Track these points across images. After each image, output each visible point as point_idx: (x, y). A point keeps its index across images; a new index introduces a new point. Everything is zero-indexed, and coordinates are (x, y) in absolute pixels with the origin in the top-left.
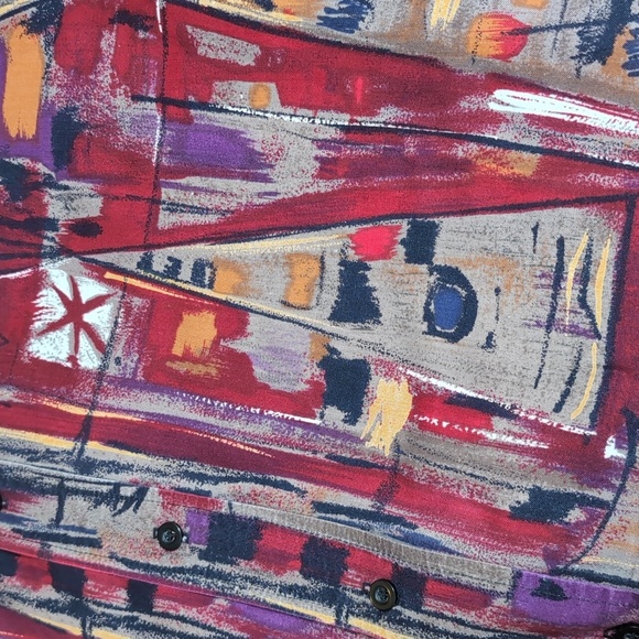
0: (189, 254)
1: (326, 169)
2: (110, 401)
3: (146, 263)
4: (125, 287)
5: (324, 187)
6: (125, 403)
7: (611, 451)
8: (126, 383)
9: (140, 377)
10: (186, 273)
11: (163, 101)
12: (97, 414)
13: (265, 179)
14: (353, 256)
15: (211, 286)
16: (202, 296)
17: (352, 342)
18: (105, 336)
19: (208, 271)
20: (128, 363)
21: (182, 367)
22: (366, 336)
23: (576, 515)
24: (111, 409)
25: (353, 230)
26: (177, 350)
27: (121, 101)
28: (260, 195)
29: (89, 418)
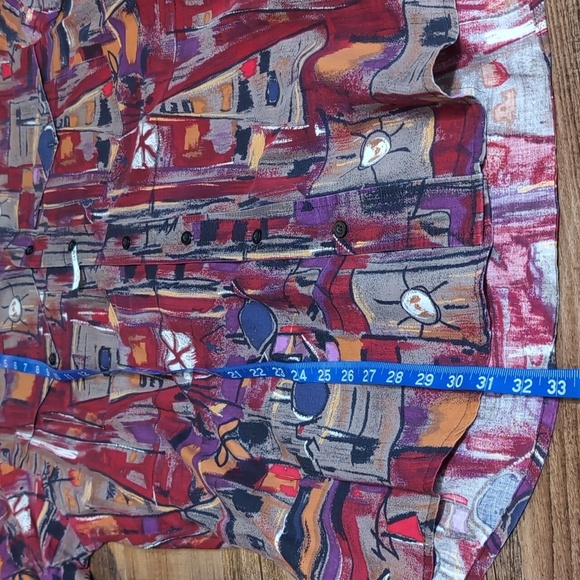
0: (178, 98)
1: (219, 39)
2: (160, 181)
3: (163, 109)
4: (157, 123)
5: (221, 49)
6: (166, 180)
7: (318, 131)
8: (166, 170)
9: (171, 165)
10: (180, 108)
11: (176, 32)
12: (157, 188)
13: (199, 53)
14: (243, 78)
15: (193, 111)
16: (190, 117)
17: (245, 120)
18: (155, 149)
19: (189, 104)
20: (166, 159)
21: (188, 155)
22: (249, 115)
23: (313, 167)
24: (161, 184)
25: (240, 65)
26: (186, 148)
27: (163, 36)
28: (197, 62)
29: (153, 190)
